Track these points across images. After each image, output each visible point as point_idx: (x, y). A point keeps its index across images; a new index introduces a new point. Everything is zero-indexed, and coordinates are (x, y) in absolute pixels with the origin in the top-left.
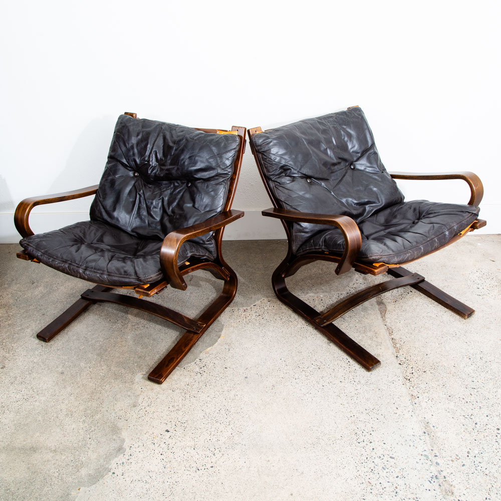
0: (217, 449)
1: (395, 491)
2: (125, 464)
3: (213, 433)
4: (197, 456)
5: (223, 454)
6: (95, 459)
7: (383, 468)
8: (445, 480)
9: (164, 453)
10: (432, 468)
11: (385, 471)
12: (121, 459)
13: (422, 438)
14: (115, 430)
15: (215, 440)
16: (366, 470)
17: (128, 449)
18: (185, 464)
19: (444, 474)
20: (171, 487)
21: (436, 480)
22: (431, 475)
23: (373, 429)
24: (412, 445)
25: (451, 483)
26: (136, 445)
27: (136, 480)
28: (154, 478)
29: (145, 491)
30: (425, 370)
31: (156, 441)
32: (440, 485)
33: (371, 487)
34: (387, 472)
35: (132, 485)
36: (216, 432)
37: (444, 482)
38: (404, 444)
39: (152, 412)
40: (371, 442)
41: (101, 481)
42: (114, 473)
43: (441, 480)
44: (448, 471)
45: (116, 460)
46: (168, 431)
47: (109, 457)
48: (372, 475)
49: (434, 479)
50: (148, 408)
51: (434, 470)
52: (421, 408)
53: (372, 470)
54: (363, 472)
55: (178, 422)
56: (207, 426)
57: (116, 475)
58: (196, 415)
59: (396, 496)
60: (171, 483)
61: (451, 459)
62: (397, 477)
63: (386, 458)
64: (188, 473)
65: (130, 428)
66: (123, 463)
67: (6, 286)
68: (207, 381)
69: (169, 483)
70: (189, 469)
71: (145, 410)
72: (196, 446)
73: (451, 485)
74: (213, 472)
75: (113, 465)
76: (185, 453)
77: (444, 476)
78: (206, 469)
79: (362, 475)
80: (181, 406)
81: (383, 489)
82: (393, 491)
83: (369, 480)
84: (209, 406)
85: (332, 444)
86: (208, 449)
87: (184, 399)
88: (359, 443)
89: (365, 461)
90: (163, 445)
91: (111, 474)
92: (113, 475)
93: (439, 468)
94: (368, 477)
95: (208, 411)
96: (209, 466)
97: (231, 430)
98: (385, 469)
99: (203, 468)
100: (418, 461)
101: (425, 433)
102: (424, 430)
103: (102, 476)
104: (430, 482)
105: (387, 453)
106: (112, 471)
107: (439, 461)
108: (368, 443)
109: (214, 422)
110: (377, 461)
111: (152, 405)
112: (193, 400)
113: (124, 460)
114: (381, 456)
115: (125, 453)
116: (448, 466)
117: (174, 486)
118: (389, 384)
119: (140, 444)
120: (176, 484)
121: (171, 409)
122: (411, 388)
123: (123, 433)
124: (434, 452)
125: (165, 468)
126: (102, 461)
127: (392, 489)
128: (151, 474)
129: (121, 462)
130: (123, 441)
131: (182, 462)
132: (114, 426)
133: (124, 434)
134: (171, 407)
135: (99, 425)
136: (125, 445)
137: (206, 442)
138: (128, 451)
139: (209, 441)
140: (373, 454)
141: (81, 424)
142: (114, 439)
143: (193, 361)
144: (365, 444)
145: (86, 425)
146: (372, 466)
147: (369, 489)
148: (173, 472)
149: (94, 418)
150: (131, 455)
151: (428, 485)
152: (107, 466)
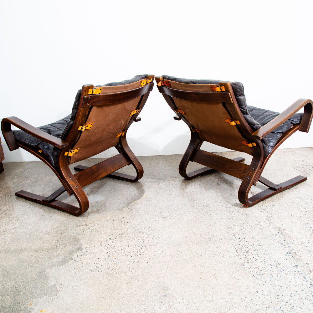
0: (143, 246)
1: (264, 261)
2: (82, 255)
3: (140, 239)
4: (130, 250)
5: (147, 248)
6: (63, 254)
7: (254, 250)
9: (108, 249)
10: (286, 249)
11: (256, 252)
12: (79, 253)
13: (277, 235)
14: (76, 240)
16: (243, 252)
17: (84, 248)
18: (123, 254)
22: (286, 252)
23: (245, 232)
24: (271, 238)
26: (90, 246)
27: (89, 263)
28: (102, 261)
29: (96, 268)
30: (274, 205)
31: (103, 244)
32: (292, 257)
33: (247, 260)
34: (257, 252)
35: (87, 265)
36: (142, 238)
37: (295, 255)
38: (266, 238)
39: (100, 231)
40: (244, 239)
41: (66, 264)
42: (75, 260)
43: (293, 254)
44: (297, 249)
45: (77, 254)
46: (111, 239)
47: (71, 253)
48: (247, 254)
49: (289, 254)
50: (97, 229)
51: (288, 250)
52: (274, 222)
53: (247, 252)
54: (241, 253)
55: (117, 235)
56: (136, 235)
57: (76, 261)
58: (129, 231)
59: (265, 263)
60: (113, 264)
61: (298, 244)
62: (264, 254)
63: (255, 245)
64: (125, 258)
65: (86, 238)
66: (81, 255)
67: (10, 179)
68: (135, 215)
69: (112, 264)
70: (125, 256)
72: (129, 245)
74: (141, 257)
75: (74, 256)
76: (123, 249)
77: (295, 252)
78: (136, 256)
79: (241, 254)
80: (119, 227)
81: (255, 260)
82: (263, 261)
83: (246, 257)
84: (137, 227)
85: (219, 241)
86: (137, 246)
87: (121, 224)
88: (237, 239)
89: (242, 248)
90: (107, 245)
91: (73, 260)
92: (75, 261)
93: (291, 248)
94: (245, 255)
95: (136, 229)
96: (138, 254)
97: (152, 237)
98: (255, 251)
100: (277, 246)
101: (279, 233)
102: (278, 231)
103: (68, 262)
104: (286, 255)
105: (256, 243)
106: (74, 259)
107: (290, 245)
109: (141, 233)
110: (249, 247)
111: (100, 227)
112: (127, 224)
113: (82, 254)
114: (252, 245)
115: (83, 250)
116: (296, 247)
118: (252, 212)
119: (92, 245)
120: (116, 264)
121: (113, 228)
122: (267, 213)
123: (81, 241)
124: (286, 241)
125: (109, 256)
126: (67, 255)
127: (262, 260)
128: (100, 260)
129: (80, 255)
130: (82, 244)
131: (120, 253)
132: (75, 238)
133: (82, 241)
134: (112, 228)
135: (65, 238)
136: (83, 247)
137: (136, 243)
138: (84, 249)
139: (138, 242)
140: (247, 244)
141: (54, 238)
142: (76, 244)
143: (126, 207)
144: (240, 239)
145: (57, 238)
146: (247, 250)
147: (246, 261)
148: (114, 258)
149: (62, 234)
150: (86, 251)
151: (285, 257)
152: (71, 257)
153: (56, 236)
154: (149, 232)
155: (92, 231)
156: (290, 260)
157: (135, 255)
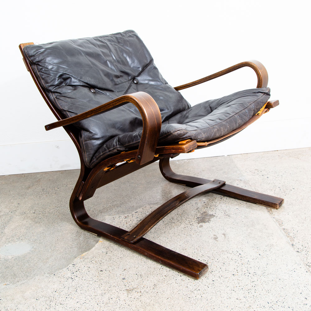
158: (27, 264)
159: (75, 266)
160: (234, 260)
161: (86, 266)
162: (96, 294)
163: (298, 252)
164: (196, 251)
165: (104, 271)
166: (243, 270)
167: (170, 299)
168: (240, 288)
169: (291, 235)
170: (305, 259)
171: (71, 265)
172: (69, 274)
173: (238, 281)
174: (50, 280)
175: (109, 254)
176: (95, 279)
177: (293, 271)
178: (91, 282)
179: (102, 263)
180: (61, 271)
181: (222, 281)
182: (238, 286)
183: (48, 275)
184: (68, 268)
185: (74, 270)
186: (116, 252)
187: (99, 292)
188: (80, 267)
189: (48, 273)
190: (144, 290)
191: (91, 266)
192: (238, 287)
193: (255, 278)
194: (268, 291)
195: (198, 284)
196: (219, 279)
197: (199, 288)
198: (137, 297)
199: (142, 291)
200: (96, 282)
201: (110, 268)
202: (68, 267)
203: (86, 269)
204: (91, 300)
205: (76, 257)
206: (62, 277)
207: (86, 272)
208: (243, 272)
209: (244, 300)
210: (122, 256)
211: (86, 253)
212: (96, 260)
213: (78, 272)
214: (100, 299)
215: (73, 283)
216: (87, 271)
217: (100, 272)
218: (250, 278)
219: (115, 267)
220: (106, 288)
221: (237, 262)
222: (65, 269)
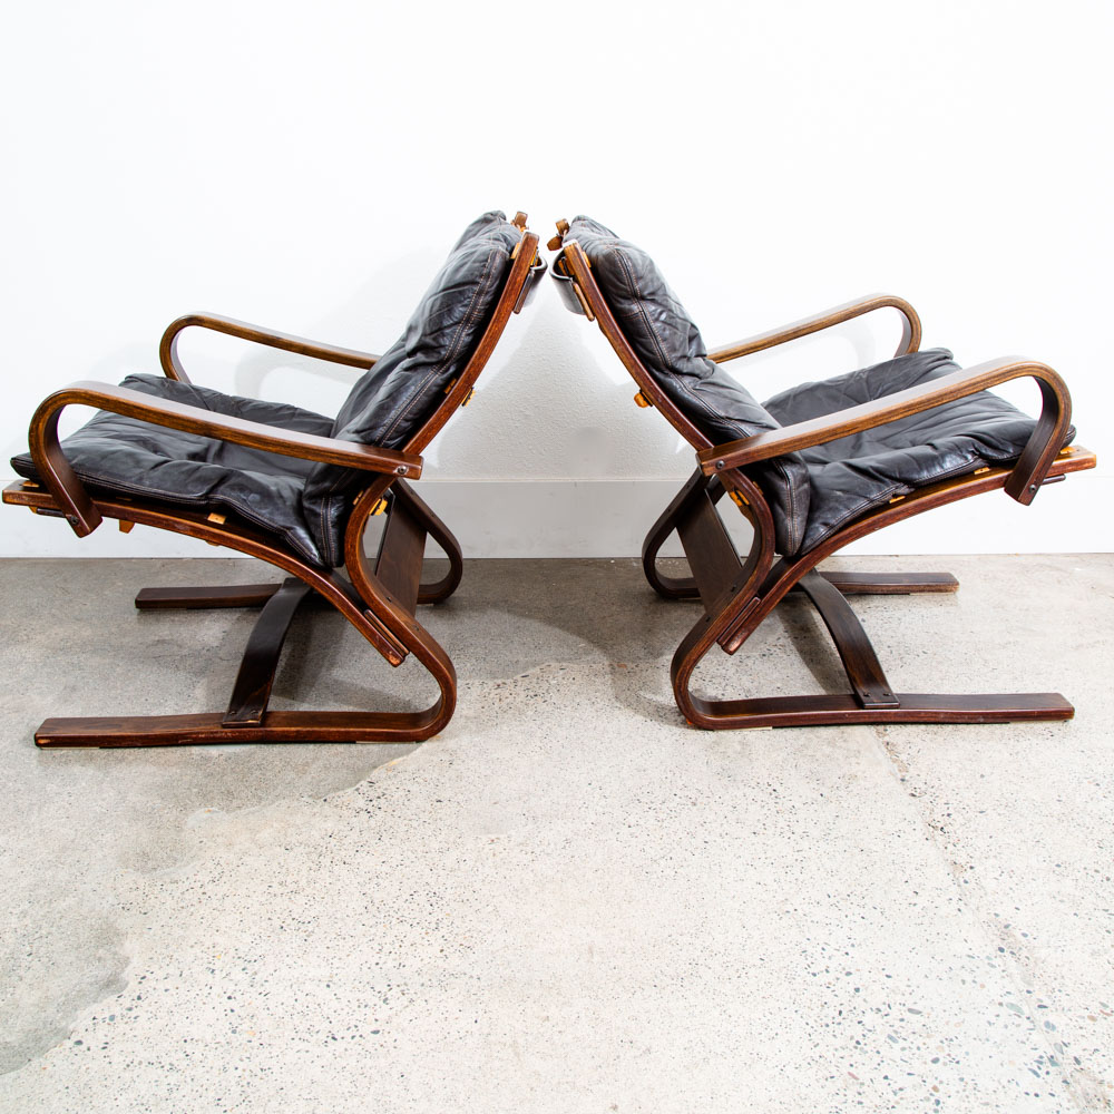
0: (394, 987)
1: (933, 1099)
2: (118, 1019)
3: (387, 949)
4: (335, 1004)
5: (412, 1001)
6: (33, 1005)
7: (890, 1037)
8: (1078, 1067)
9: (238, 995)
10: (1036, 1037)
11: (896, 1046)
12: (110, 1005)
13: (995, 962)
14: (107, 936)
15: (390, 964)
16: (838, 1042)
17: (133, 984)
18: (297, 1023)
19: (1072, 1051)
20: (245, 1083)
21: (1051, 1069)
22: (1036, 1054)
25: (1100, 1077)
26: (160, 974)
27: (140, 1063)
28: (197, 1056)
30: (983, 809)
31: (218, 965)
32: (1065, 1081)
33: (857, 1088)
34: (903, 1049)
35: (127, 1075)
36: (397, 945)
37: (1077, 1075)
39: (220, 896)
40: (849, 974)
41: (35, 1062)
42: (79, 1043)
43: (1068, 1068)
44: (1084, 1043)
45: (95, 1009)
47: (71, 1004)
48: (857, 1056)
49: (1047, 1066)
50: (210, 888)
51: (1043, 1044)
52: (981, 892)
53: (858, 1042)
54: (831, 1048)
55: (289, 921)
56: (373, 930)
57: (84, 1047)
58: (344, 905)
60: (248, 1072)
61: (1087, 1013)
62: (935, 1061)
63: (896, 1013)
64: (303, 1046)
65: (151, 932)
66: (112, 1018)
68: (383, 828)
69: (239, 1072)
70: (307, 1036)
71: (202, 890)
72: (335, 979)
73: (1101, 1082)
74: (377, 1046)
75: (82, 1020)
76: (300, 996)
77: (1076, 1059)
78: (357, 1038)
79: (829, 1055)
80: (303, 883)
81: (895, 1093)
82: (927, 1099)
83: (851, 1069)
84: (383, 885)
85: (734, 979)
86: (368, 987)
87: (314, 867)
88: (814, 975)
89: (837, 1020)
90: (238, 975)
91: (69, 1043)
92: (77, 1049)
93: (1057, 1037)
94: (846, 1062)
95: (377, 896)
96: (366, 1029)
97: (442, 941)
98: (895, 1041)
99: (348, 1035)
100: (993, 1020)
101: (1001, 950)
102: (999, 943)
103: (43, 1050)
104: (1035, 1073)
105: (899, 998)
106: (75, 1038)
107: (1052, 1019)
108: (842, 976)
109: (394, 921)
110: (869, 1019)
111: (224, 879)
112: (340, 869)
113: (117, 1011)
114: (882, 1007)
115: (124, 993)
116: (1083, 1032)
117: (256, 1081)
118: (889, 839)
119: (172, 970)
120: (260, 1074)
121: (276, 889)
122: (950, 847)
123: (127, 944)
124: (1034, 996)
125: (234, 1032)
126: (51, 1010)
127: (924, 1093)
128: (189, 1048)
129: (107, 1015)
130: (126, 961)
131: (287, 1018)
132: (104, 927)
133: (130, 947)
134: (275, 885)
135: (63, 922)
136: (129, 974)
137: (365, 968)
138: (133, 987)
139: (373, 966)
140: (858, 1001)
141: (14, 919)
142: (99, 959)
143: (351, 786)
144: (830, 977)
145: (27, 921)
146: (858, 1031)
147: (851, 1094)
148: (256, 1043)
149: (54, 905)
150: (139, 998)
151: (1028, 1082)
152: (64, 1024)
153: (24, 914)
154: (429, 918)
155: (187, 896)
156: (1055, 1099)
157: (350, 1033)
158: (258, 773)
159: (376, 785)
160: (759, 802)
161: (401, 788)
162: (426, 849)
163: (913, 795)
164: (669, 775)
165: (446, 802)
166: (779, 825)
167: (601, 871)
168: (768, 861)
169: (903, 757)
170: (928, 812)
171: (364, 783)
172: (361, 803)
173: (765, 847)
174: (315, 810)
175: (458, 767)
176: (425, 817)
177: (896, 835)
178: (415, 824)
179: (440, 785)
180: (341, 793)
181: (726, 845)
182: (764, 856)
183: (310, 800)
184: (357, 790)
185: (373, 794)
186: (473, 763)
187: (435, 845)
188: (386, 789)
189: (309, 796)
190: (540, 849)
191: (415, 788)
192: (763, 859)
193: (805, 844)
194: (832, 873)
195: (669, 846)
196: (719, 840)
197: (671, 855)
198: (525, 862)
199: (537, 851)
200: (426, 825)
201: (461, 797)
202: (358, 786)
203: (403, 793)
204: (415, 860)
205: (375, 767)
206: (344, 808)
207: (401, 801)
208: (779, 830)
209: (775, 886)
210: (489, 772)
211: (401, 759)
212: (427, 776)
213: (382, 800)
214: (436, 859)
215: (372, 821)
216: (404, 797)
217: (435, 803)
218: (793, 843)
219: (471, 796)
220: (451, 839)
221: (766, 808)
222: (350, 790)
